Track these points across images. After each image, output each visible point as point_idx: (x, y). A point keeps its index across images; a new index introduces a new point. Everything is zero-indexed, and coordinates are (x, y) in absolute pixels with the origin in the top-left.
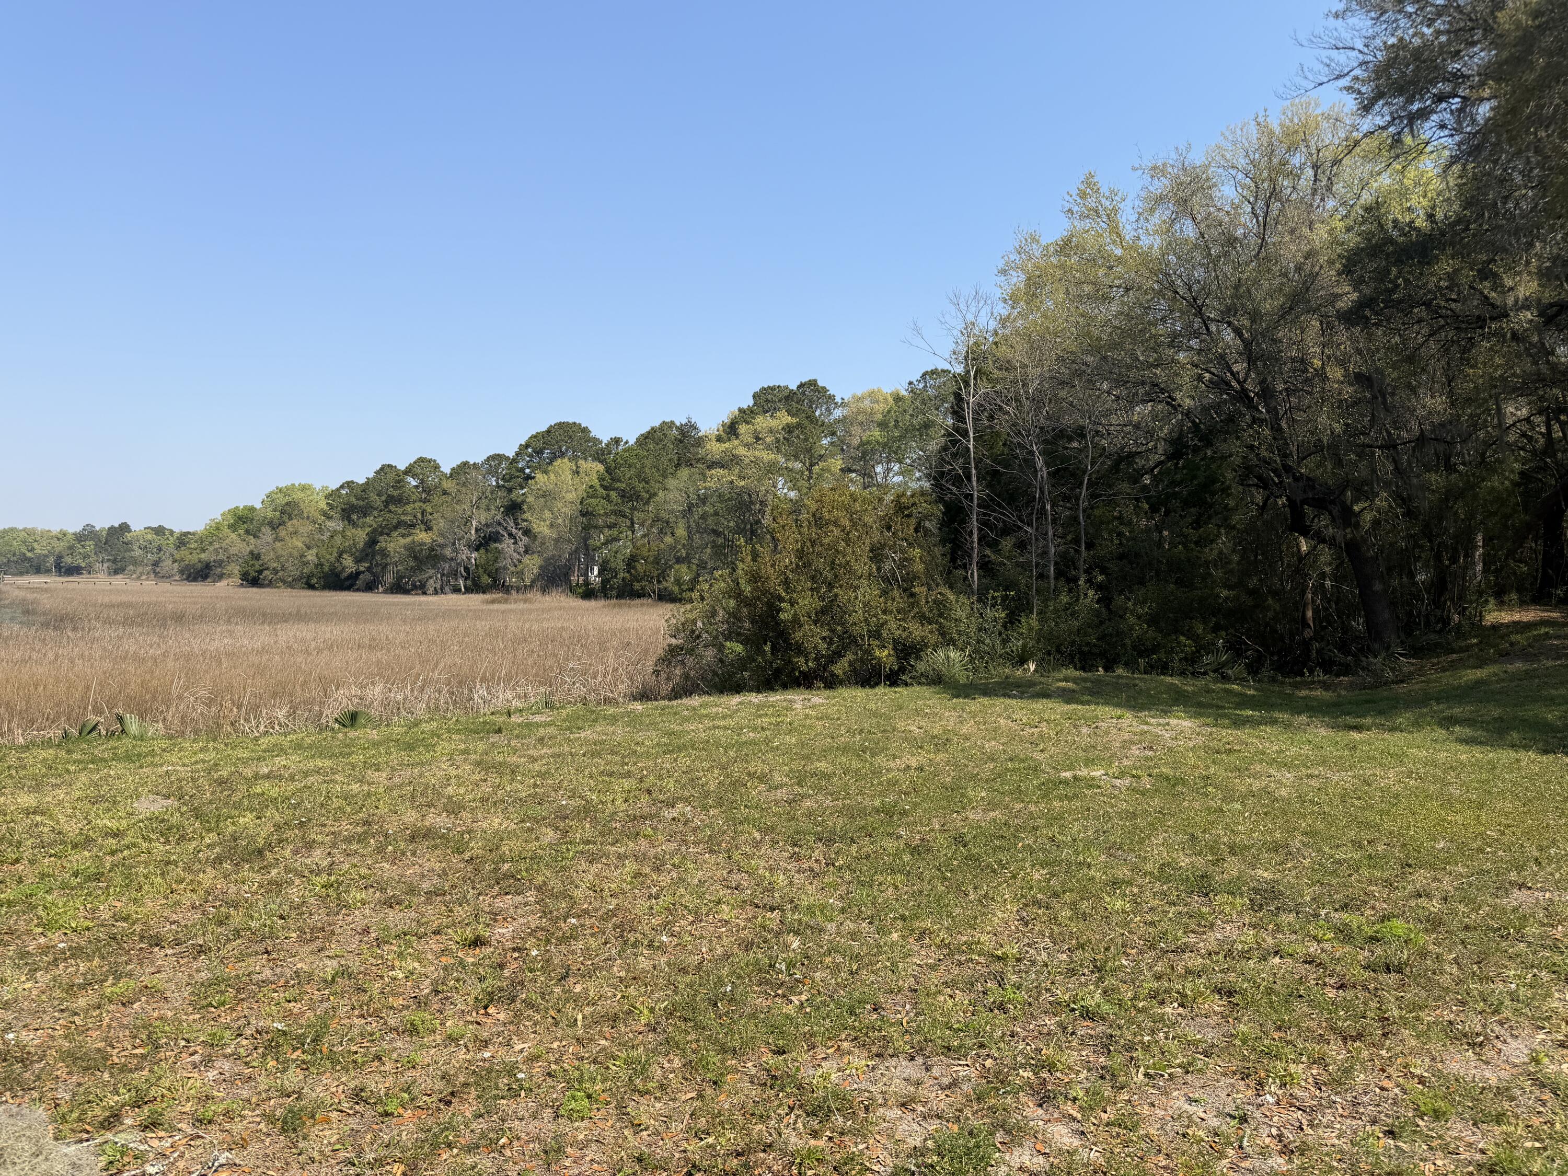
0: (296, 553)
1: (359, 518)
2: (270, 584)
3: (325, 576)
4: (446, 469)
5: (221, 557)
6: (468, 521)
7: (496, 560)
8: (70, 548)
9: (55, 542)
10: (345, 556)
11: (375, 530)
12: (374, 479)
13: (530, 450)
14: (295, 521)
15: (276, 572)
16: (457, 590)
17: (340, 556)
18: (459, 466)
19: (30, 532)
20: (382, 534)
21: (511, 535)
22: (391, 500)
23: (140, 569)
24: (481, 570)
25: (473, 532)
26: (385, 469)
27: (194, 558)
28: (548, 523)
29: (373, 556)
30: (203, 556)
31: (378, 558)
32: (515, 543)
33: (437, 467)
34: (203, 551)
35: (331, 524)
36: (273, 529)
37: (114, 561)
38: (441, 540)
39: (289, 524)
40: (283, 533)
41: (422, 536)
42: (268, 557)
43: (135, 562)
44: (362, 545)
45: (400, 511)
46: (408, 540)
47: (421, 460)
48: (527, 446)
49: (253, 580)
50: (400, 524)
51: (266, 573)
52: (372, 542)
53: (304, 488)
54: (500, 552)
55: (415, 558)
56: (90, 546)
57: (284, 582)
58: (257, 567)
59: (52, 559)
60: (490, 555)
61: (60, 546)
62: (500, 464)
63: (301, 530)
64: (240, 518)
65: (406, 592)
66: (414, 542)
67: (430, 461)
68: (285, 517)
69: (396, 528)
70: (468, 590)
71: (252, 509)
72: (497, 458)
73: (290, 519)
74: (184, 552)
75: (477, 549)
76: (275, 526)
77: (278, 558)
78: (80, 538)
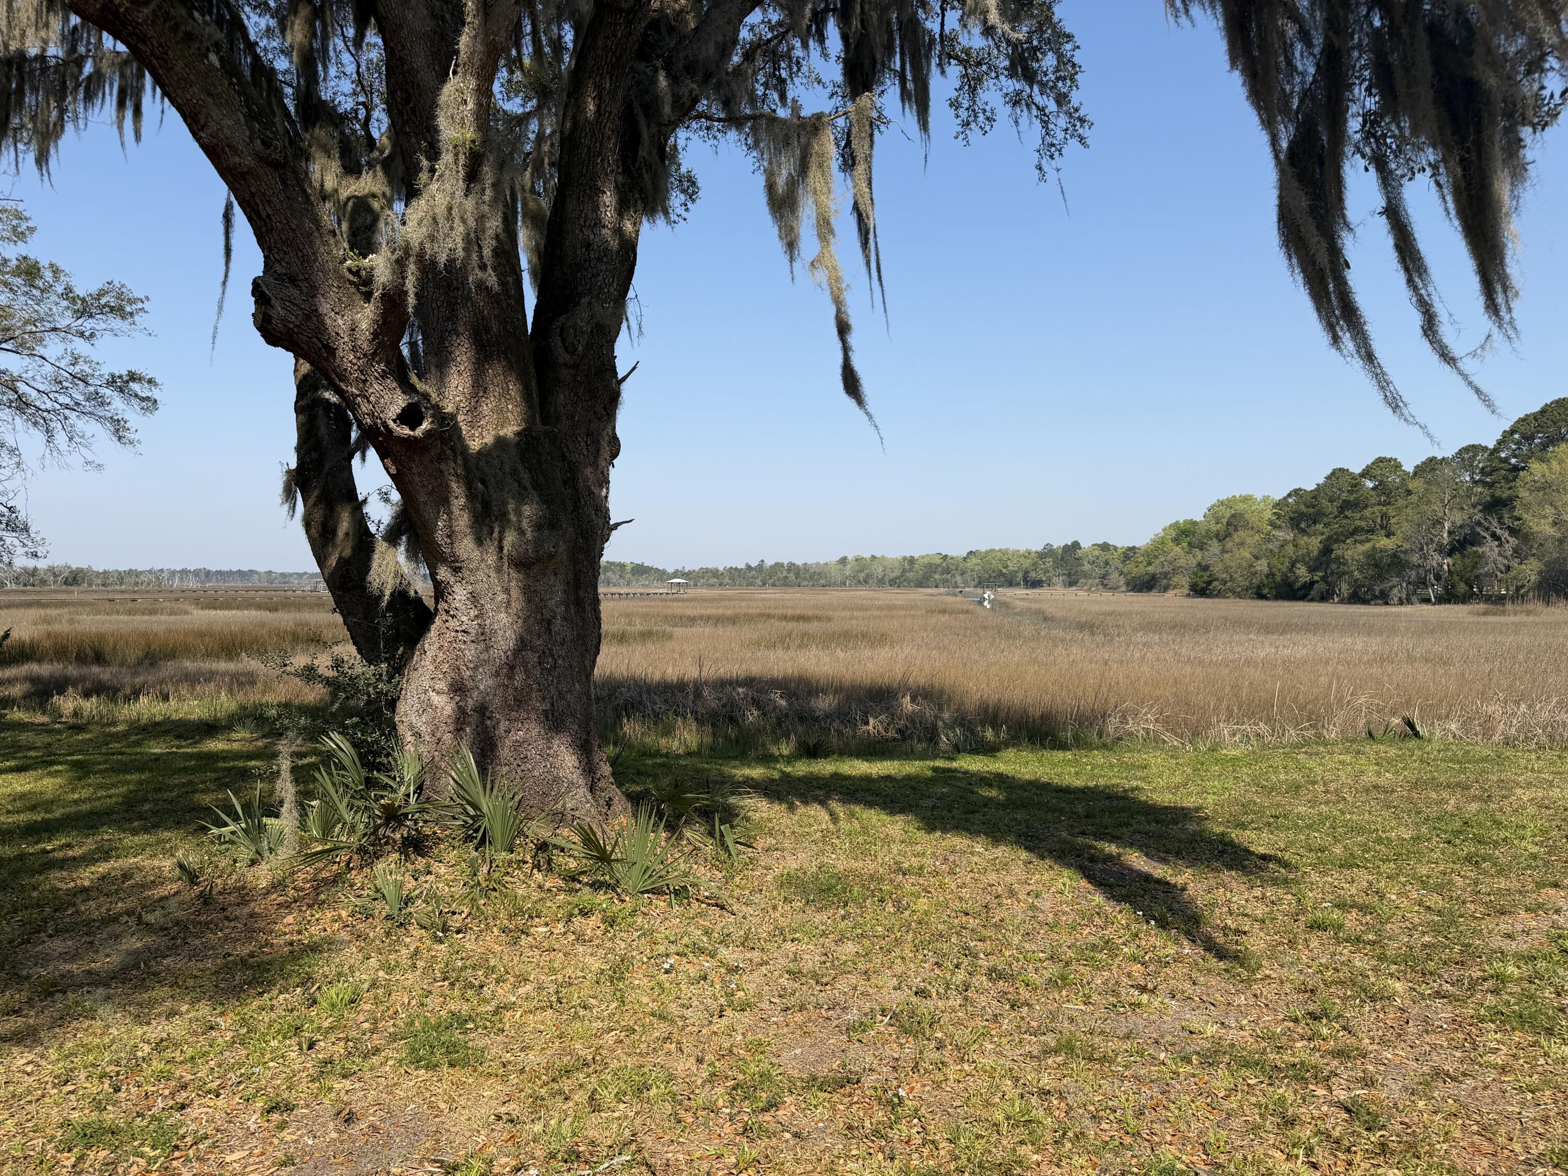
0: (1244, 564)
1: (1309, 526)
2: (1219, 595)
3: (1277, 586)
4: (1409, 467)
5: (1166, 569)
6: (1439, 522)
7: (1475, 566)
8: (1034, 564)
9: (1022, 560)
10: (1298, 565)
11: (1329, 538)
12: (1325, 485)
13: (1517, 436)
14: (1241, 533)
15: (1224, 582)
16: (1427, 601)
17: (1293, 565)
18: (1424, 463)
19: (1004, 552)
20: (1337, 541)
21: (1495, 537)
22: (1346, 505)
23: (1090, 582)
24: (1456, 578)
25: (1445, 535)
26: (1337, 474)
27: (1140, 570)
28: (1550, 520)
29: (1328, 564)
30: (1149, 568)
31: (1334, 566)
32: (1500, 545)
33: (1398, 466)
34: (1150, 564)
35: (1280, 534)
36: (1220, 541)
37: (1069, 575)
38: (1407, 546)
39: (1235, 536)
40: (1229, 545)
41: (1384, 543)
42: (1217, 569)
43: (1086, 576)
44: (1316, 553)
45: (1358, 516)
46: (1368, 546)
47: (1380, 460)
48: (1512, 431)
49: (1201, 590)
50: (1356, 531)
51: (1215, 583)
52: (1326, 550)
53: (1246, 499)
54: (1481, 556)
55: (1376, 566)
56: (1049, 562)
57: (1234, 593)
58: (1205, 579)
59: (1020, 575)
60: (1467, 561)
61: (1027, 563)
62: (1475, 456)
63: (1249, 540)
64: (1183, 532)
65: (1366, 602)
66: (1374, 548)
67: (1390, 460)
68: (1231, 529)
69: (1352, 534)
70: (1441, 600)
71: (1194, 523)
72: (1473, 449)
73: (1236, 530)
74: (1130, 567)
75: (1450, 554)
76: (1222, 537)
77: (1226, 569)
78: (1042, 555)
